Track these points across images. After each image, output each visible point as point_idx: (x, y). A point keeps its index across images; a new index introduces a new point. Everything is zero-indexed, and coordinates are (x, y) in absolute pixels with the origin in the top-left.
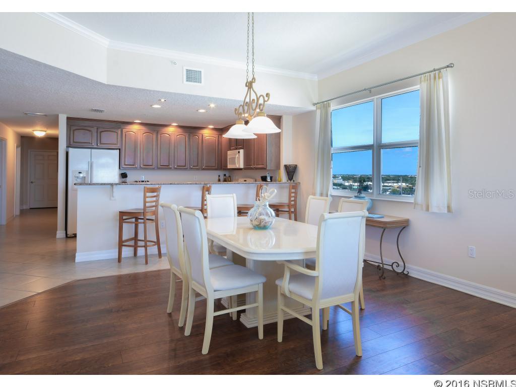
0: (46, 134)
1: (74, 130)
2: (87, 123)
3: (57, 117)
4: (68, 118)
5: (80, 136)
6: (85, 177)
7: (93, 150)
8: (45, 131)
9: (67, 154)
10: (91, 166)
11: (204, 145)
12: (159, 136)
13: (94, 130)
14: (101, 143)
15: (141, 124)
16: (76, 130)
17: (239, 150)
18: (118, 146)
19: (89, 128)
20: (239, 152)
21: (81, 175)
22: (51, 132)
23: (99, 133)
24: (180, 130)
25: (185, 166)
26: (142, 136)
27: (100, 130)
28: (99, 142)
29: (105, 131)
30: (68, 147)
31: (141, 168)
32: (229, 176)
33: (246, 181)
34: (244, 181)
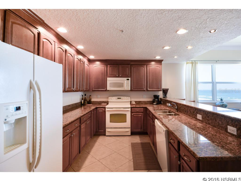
11: (85, 70)
12: (67, 55)
20: (128, 79)
23: (9, 23)
32: (90, 96)
33: (121, 98)
34: (118, 98)
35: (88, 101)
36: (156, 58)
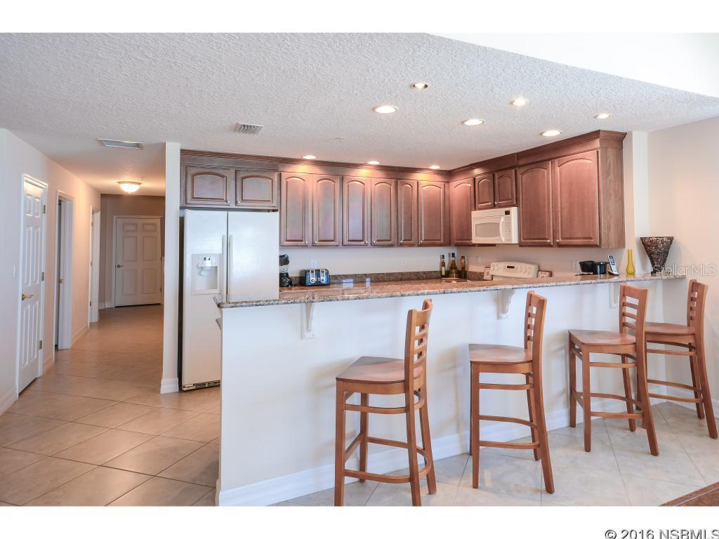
0: (140, 190)
1: (193, 176)
2: (217, 162)
3: (162, 148)
4: (183, 152)
5: (205, 187)
6: (216, 267)
7: (231, 213)
8: (140, 184)
9: (182, 221)
10: (228, 245)
11: (422, 201)
12: (345, 185)
13: (230, 175)
14: (243, 200)
15: (317, 163)
16: (197, 174)
17: (507, 209)
18: (275, 204)
19: (221, 172)
20: (507, 213)
21: (208, 264)
22: (150, 185)
23: (240, 180)
24: (380, 174)
25: (390, 240)
26: (315, 186)
27: (241, 175)
28: (239, 198)
29: (250, 177)
30: (182, 208)
31: (314, 245)
32: (463, 257)
33: (513, 267)
34: (508, 267)
35: (459, 271)
36: (544, 134)
